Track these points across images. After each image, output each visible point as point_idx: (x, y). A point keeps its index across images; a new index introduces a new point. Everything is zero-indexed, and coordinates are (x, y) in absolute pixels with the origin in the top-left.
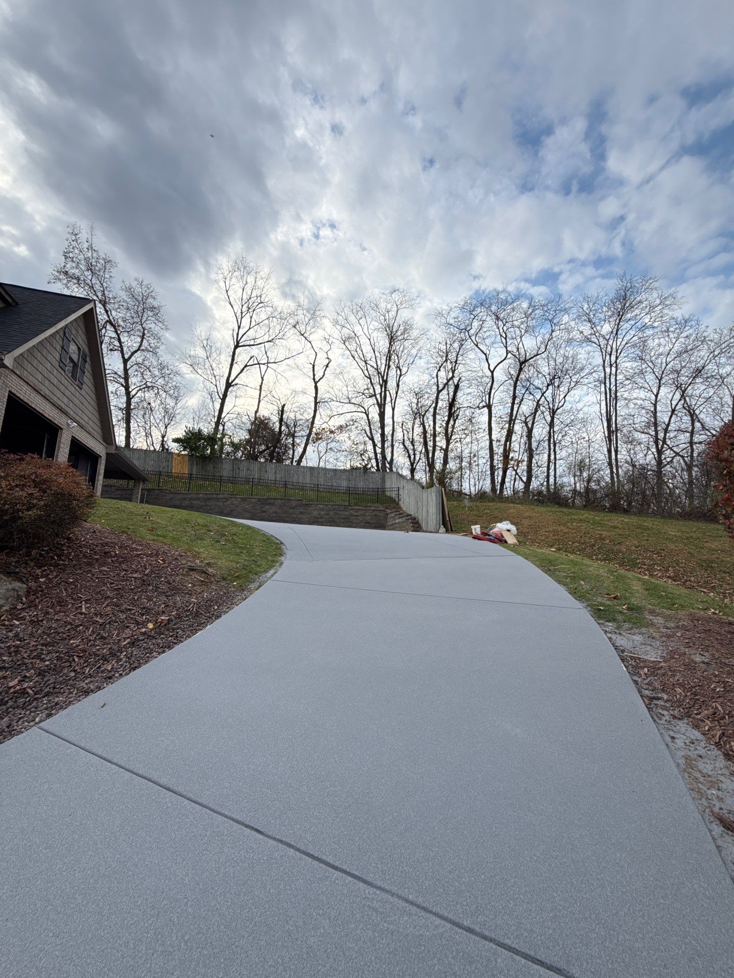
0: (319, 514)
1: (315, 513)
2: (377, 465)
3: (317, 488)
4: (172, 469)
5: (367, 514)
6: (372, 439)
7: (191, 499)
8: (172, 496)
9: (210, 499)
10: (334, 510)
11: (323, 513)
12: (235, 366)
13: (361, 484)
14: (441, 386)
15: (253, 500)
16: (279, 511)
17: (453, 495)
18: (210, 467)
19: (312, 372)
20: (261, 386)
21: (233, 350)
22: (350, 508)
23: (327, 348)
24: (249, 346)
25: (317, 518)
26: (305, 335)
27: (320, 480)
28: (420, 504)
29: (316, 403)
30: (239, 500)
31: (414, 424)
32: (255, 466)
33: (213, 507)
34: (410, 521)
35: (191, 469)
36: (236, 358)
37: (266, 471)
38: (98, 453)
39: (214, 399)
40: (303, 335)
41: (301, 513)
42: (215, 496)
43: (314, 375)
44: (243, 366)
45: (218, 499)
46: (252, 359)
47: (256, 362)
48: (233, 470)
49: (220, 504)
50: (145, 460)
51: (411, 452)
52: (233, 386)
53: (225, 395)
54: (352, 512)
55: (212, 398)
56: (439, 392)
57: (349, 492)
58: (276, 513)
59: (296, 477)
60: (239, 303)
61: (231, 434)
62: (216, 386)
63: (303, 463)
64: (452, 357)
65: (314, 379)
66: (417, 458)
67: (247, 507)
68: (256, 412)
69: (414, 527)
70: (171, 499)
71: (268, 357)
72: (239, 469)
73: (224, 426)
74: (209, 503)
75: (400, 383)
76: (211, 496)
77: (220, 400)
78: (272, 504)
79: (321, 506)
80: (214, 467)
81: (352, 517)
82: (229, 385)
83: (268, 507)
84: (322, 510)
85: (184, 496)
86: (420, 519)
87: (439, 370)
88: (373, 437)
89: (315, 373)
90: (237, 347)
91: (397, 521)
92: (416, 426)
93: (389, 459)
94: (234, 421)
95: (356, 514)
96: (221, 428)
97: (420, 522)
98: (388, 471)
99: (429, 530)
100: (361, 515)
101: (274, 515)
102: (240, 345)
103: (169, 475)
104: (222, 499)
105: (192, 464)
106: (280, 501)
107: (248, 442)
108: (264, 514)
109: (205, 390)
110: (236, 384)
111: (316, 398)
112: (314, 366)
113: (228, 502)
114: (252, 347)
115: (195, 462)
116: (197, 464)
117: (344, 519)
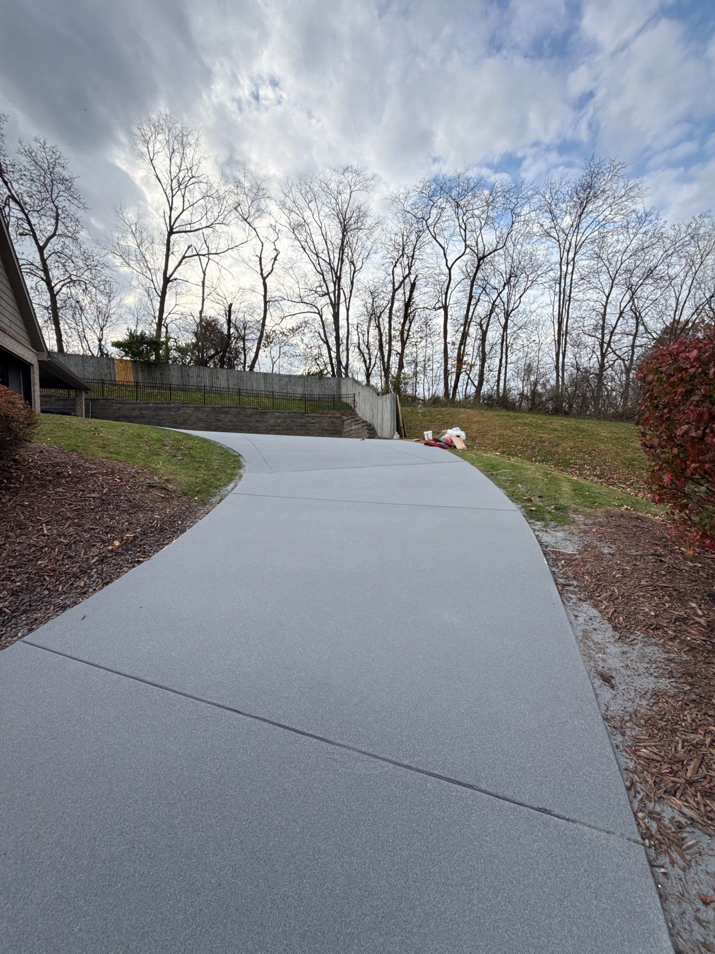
0: (276, 422)
1: (272, 421)
2: (333, 370)
3: (272, 396)
4: (115, 378)
5: (324, 421)
6: (327, 343)
7: (141, 409)
8: (120, 406)
9: (161, 408)
10: (290, 417)
11: (279, 421)
12: (171, 257)
13: (316, 390)
14: (397, 285)
15: (207, 409)
16: (234, 420)
17: (407, 399)
18: (157, 374)
19: (259, 266)
20: (203, 283)
21: (166, 237)
22: (306, 415)
23: (273, 237)
24: (186, 232)
25: (275, 426)
26: (249, 220)
27: (275, 386)
28: (375, 411)
29: (266, 302)
30: (192, 409)
31: (369, 326)
32: (205, 373)
33: (165, 417)
34: (366, 427)
35: (136, 377)
36: (171, 247)
37: (218, 378)
38: (29, 361)
39: (152, 297)
40: (246, 220)
41: (258, 421)
42: (165, 405)
43: (262, 270)
44: (180, 258)
45: (170, 409)
46: (190, 249)
47: (195, 253)
48: (182, 376)
49: (173, 413)
50: (83, 367)
51: (367, 356)
52: (172, 281)
53: (164, 293)
54: (308, 419)
55: (149, 296)
56: (395, 291)
57: (304, 398)
58: (231, 421)
59: (249, 383)
60: (168, 178)
61: (176, 337)
62: (152, 281)
63: (256, 369)
64: (409, 250)
65: (262, 274)
66: (373, 362)
67: (201, 416)
68: (201, 312)
69: (370, 433)
70: (119, 409)
71: (208, 247)
72: (188, 375)
73: (166, 327)
74: (161, 413)
75: (355, 281)
76: (162, 406)
77: (159, 298)
78: (227, 413)
79: (277, 414)
80: (161, 374)
81: (309, 425)
82: (167, 280)
83: (223, 416)
84: (278, 417)
85: (133, 406)
86: (375, 425)
87: (395, 266)
88: (327, 340)
89: (263, 267)
90: (171, 233)
91: (353, 428)
92: (371, 328)
93: (344, 364)
94: (178, 322)
95: (313, 421)
96: (163, 330)
97: (376, 428)
98: (344, 376)
99: (383, 436)
100: (318, 422)
101: (230, 424)
102: (174, 230)
103: (113, 383)
104: (173, 408)
105: (136, 371)
106: (234, 410)
107: (195, 345)
108: (219, 424)
109: (140, 286)
110: (175, 279)
111: (265, 296)
112: (260, 259)
113: (181, 412)
114: (189, 233)
115: (140, 368)
116: (142, 371)
117: (301, 426)
